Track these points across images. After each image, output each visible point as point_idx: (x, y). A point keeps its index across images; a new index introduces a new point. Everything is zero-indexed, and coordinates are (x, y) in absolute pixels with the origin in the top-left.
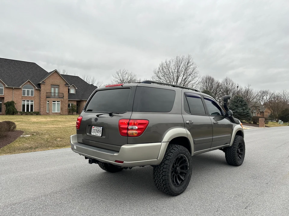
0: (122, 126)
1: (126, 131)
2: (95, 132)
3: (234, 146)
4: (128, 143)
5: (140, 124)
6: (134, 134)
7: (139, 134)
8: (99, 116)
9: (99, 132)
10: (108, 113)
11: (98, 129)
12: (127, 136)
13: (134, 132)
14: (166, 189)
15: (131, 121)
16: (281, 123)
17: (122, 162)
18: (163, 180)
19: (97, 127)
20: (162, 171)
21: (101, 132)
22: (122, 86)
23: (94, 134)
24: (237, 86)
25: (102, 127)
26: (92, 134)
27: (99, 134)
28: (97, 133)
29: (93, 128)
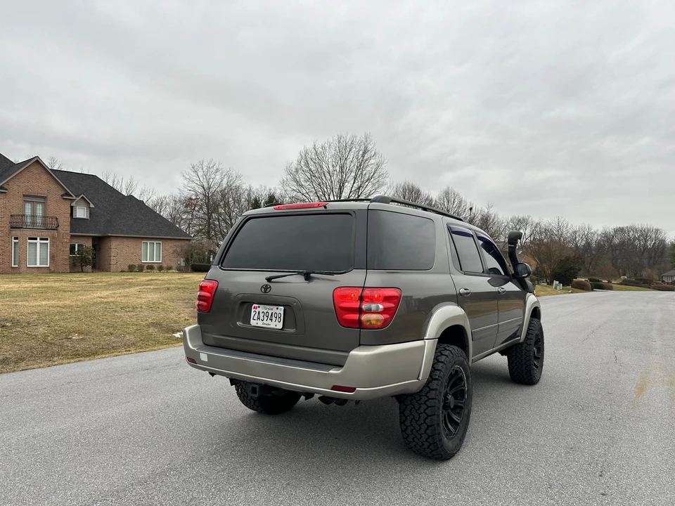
0: (344, 305)
1: (356, 317)
2: (261, 318)
3: (529, 342)
4: (360, 345)
5: (387, 299)
6: (373, 322)
7: (385, 323)
8: (273, 280)
9: (274, 319)
10: (300, 273)
11: (270, 312)
12: (358, 326)
13: (374, 317)
14: (432, 447)
15: (367, 292)
16: (558, 287)
17: (352, 390)
18: (429, 426)
19: (268, 307)
20: (424, 407)
21: (282, 318)
22: (325, 207)
23: (260, 324)
24: (468, 206)
25: (282, 308)
26: (253, 323)
27: (275, 323)
28: (269, 321)
29: (254, 308)
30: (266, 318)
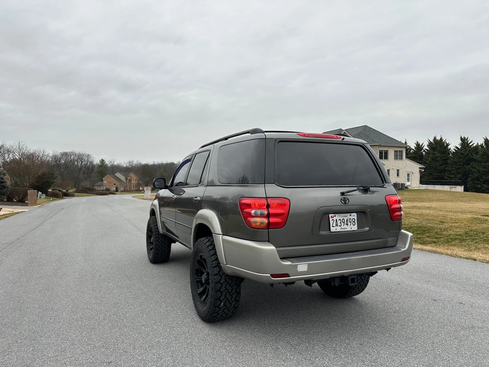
2: (339, 224)
9: (349, 223)
11: (345, 219)
19: (343, 215)
21: (356, 222)
23: (339, 229)
26: (333, 229)
27: (351, 227)
28: (346, 226)
29: (331, 217)
30: (343, 224)
